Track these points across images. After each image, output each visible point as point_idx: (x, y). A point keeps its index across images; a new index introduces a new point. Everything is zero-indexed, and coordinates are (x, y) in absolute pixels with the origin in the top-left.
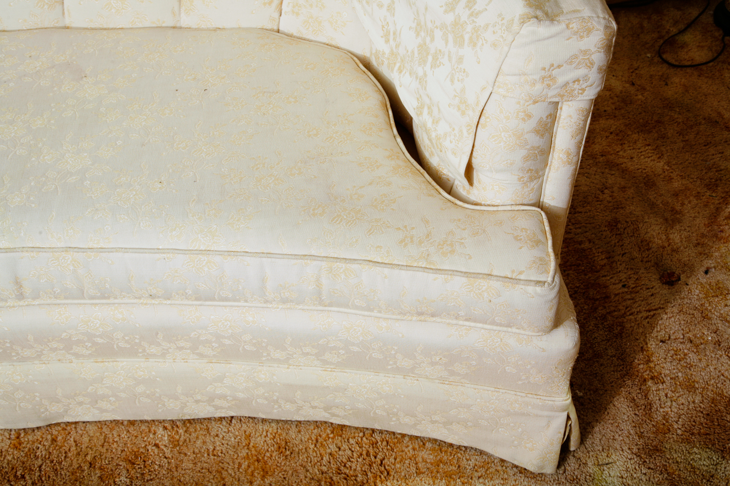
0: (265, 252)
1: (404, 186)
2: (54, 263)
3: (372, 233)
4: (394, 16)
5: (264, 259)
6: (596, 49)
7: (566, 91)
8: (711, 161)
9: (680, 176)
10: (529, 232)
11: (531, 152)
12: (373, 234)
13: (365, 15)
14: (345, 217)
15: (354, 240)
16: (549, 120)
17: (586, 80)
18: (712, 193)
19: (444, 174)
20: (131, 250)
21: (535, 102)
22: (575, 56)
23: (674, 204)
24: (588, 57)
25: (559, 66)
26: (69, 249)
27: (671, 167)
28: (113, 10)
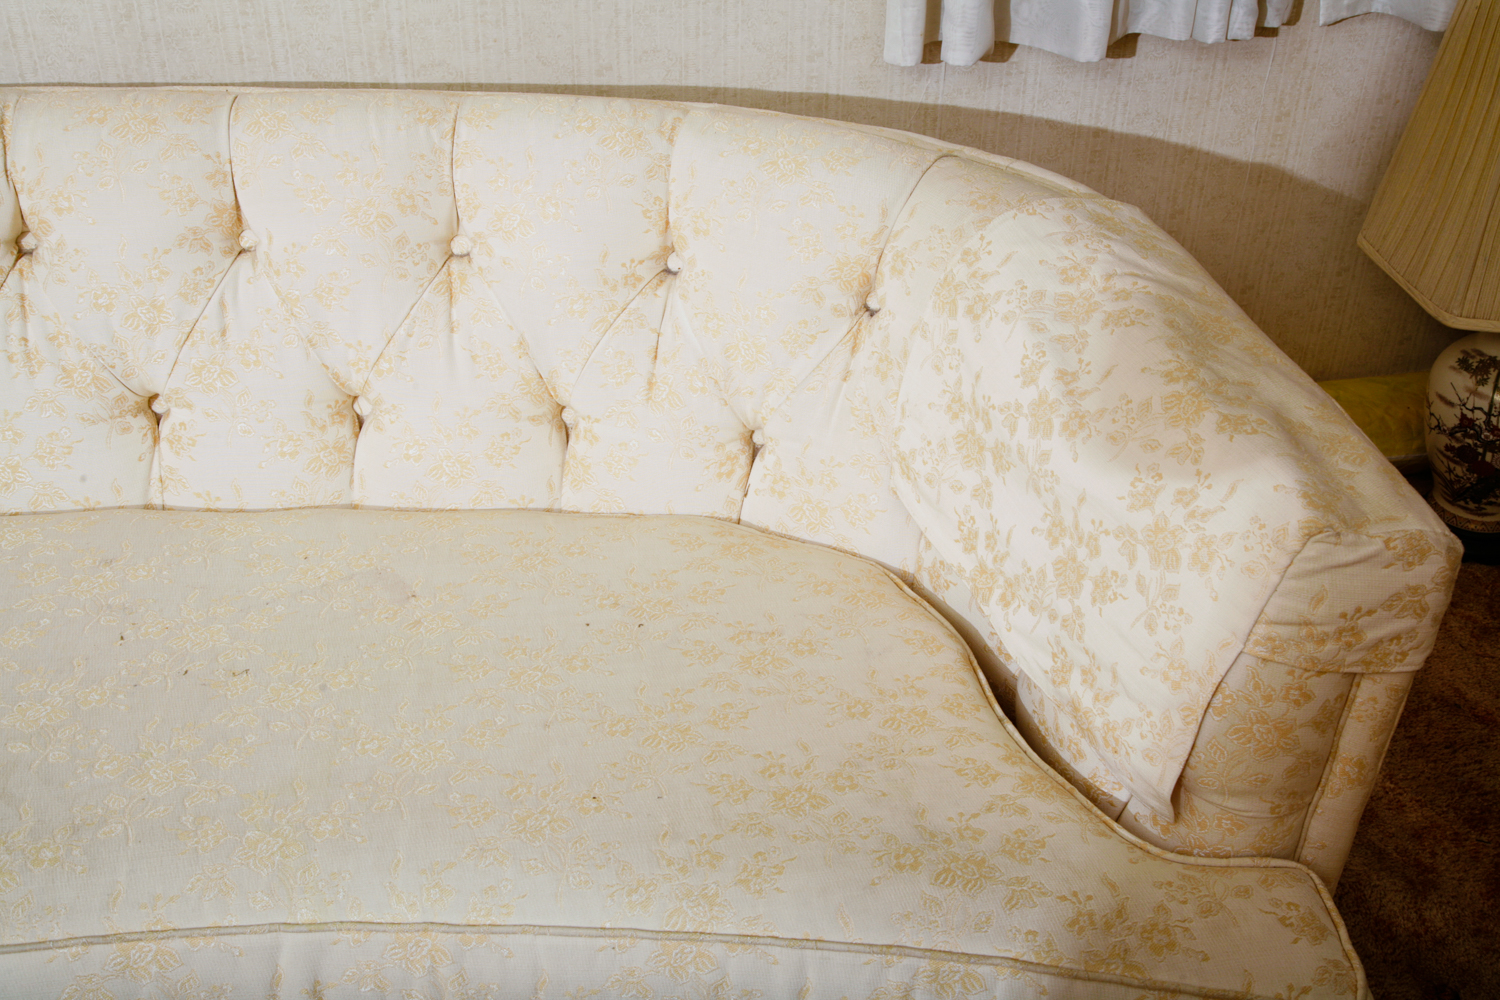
0: (811, 938)
1: (1051, 815)
2: (396, 954)
3: (1016, 904)
4: (989, 505)
5: (808, 952)
6: (1433, 586)
7: (1376, 655)
8: (1465, 776)
9: (1417, 801)
10: (1302, 911)
11: (1301, 760)
12: (1017, 906)
13: (919, 502)
14: (959, 873)
15: (983, 919)
16: (1338, 705)
17: (1411, 637)
18: (1481, 835)
19: (1104, 793)
20: (552, 930)
21: (1320, 673)
22: (1398, 596)
23: (1418, 853)
24: (1419, 598)
25: (1370, 613)
26: (430, 927)
27: (1396, 784)
28: (443, 479)
